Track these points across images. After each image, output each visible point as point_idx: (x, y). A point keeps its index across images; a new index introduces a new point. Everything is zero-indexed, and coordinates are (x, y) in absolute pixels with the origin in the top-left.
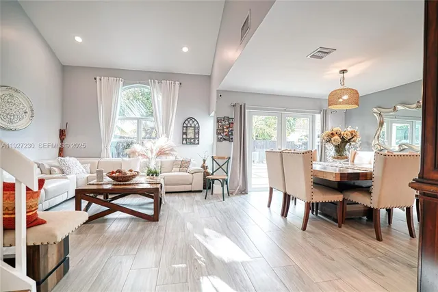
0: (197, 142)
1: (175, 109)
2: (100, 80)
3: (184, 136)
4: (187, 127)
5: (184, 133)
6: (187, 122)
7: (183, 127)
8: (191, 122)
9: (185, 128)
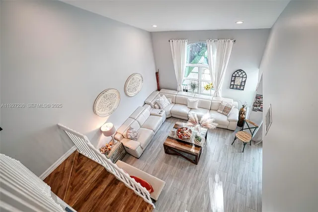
0: (242, 88)
1: (228, 62)
2: (172, 41)
3: (232, 83)
4: (235, 77)
5: (232, 81)
6: (236, 73)
7: (232, 76)
8: (240, 73)
9: (234, 77)
